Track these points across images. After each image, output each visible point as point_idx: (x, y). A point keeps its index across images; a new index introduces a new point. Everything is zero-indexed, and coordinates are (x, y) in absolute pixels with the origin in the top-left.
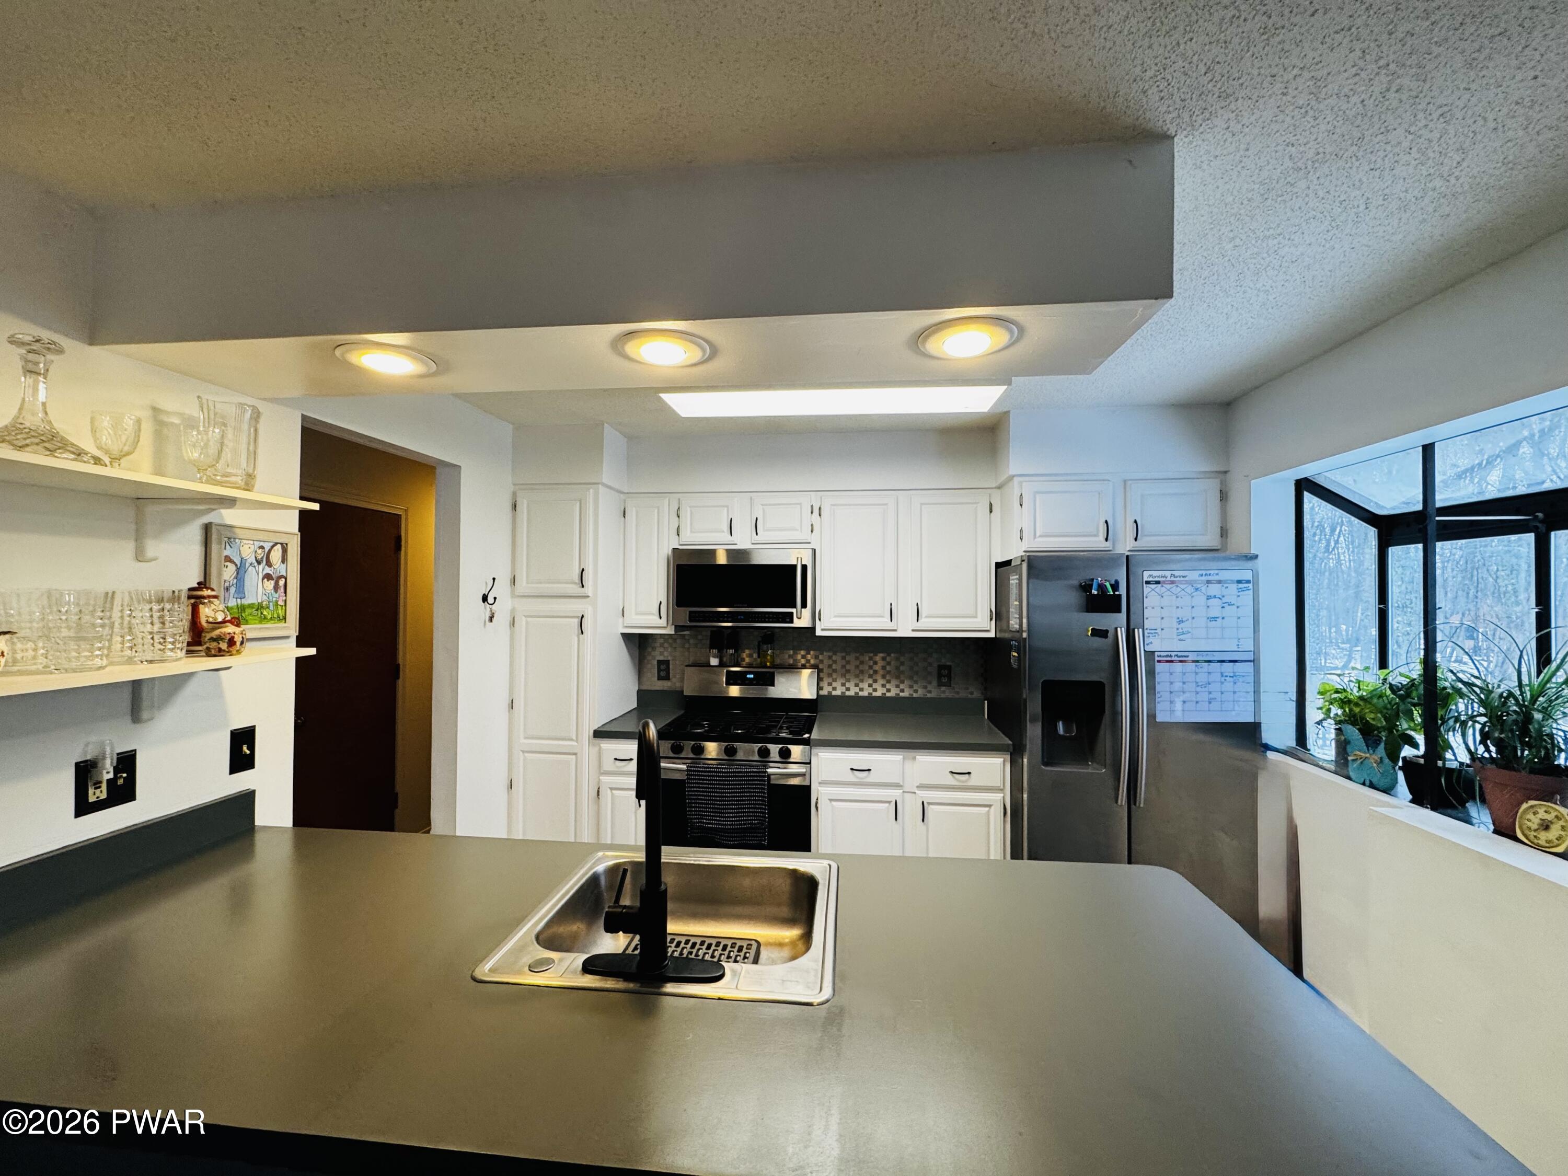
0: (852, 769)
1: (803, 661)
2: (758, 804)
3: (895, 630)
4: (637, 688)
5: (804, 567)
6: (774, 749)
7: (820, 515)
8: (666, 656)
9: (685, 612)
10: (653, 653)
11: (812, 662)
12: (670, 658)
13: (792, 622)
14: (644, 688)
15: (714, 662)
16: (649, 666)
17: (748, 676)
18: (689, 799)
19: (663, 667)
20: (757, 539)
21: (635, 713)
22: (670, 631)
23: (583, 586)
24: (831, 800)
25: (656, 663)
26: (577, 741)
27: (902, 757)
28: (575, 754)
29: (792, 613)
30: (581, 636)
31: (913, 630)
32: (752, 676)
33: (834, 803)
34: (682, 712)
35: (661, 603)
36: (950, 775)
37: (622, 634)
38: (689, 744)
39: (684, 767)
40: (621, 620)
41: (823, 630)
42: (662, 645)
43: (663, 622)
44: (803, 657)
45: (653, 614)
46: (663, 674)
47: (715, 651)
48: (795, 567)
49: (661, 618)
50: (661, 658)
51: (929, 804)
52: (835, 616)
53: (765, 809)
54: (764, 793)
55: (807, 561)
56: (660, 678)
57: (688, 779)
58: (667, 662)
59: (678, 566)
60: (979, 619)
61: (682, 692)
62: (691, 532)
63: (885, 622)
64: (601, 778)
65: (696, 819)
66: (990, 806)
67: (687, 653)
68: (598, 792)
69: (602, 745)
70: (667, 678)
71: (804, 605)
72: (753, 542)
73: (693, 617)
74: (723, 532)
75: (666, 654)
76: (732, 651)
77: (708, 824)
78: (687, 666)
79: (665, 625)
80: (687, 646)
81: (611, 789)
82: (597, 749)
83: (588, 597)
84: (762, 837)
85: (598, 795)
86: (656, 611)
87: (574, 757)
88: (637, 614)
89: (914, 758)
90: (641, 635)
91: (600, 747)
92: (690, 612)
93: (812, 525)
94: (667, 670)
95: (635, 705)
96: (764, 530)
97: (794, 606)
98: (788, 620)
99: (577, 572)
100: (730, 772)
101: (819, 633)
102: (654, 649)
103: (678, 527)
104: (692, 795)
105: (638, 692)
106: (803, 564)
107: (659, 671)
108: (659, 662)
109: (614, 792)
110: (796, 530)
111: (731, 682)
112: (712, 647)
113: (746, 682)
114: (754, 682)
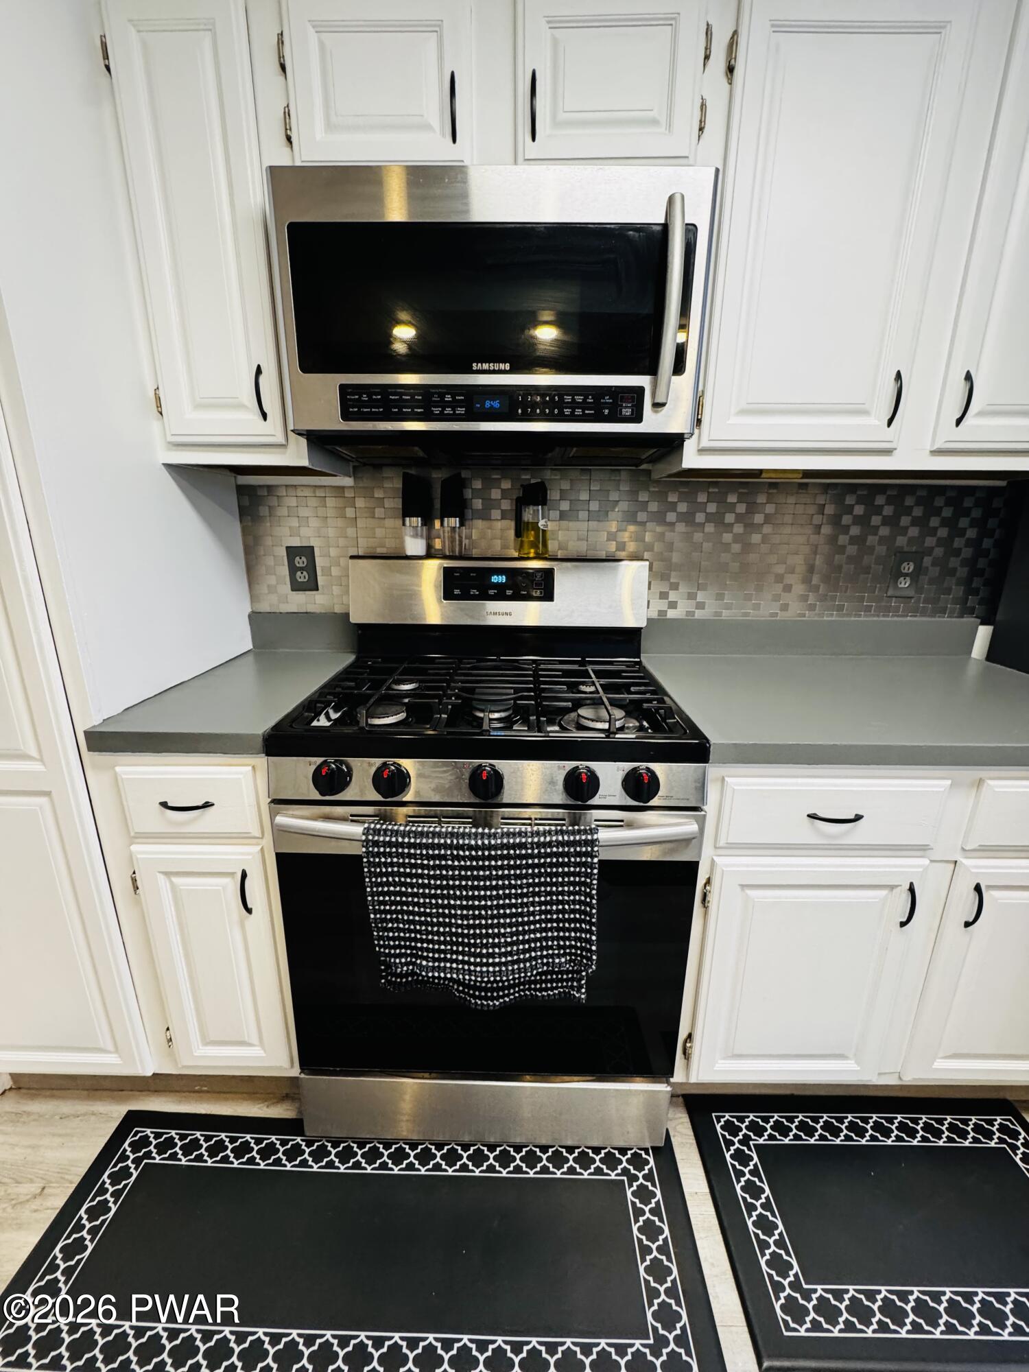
0: (813, 817)
2: (570, 921)
3: (888, 452)
4: (247, 609)
5: (691, 231)
6: (611, 775)
7: (730, 74)
8: (307, 535)
9: (328, 386)
10: (276, 532)
12: (313, 542)
13: (636, 420)
14: (264, 607)
15: (415, 546)
16: (269, 560)
17: (495, 579)
19: (301, 562)
20: (532, 149)
22: (298, 454)
24: (743, 887)
25: (283, 553)
26: (45, 760)
27: (949, 782)
28: (47, 795)
29: (640, 390)
31: (936, 451)
32: (502, 579)
33: (749, 892)
34: (351, 658)
35: (259, 371)
37: (170, 467)
38: (363, 769)
39: (357, 830)
40: (155, 425)
41: (702, 451)
42: (292, 510)
43: (272, 429)
45: (241, 406)
46: (302, 577)
47: (417, 521)
48: (660, 231)
49: (264, 416)
50: (296, 542)
51: (996, 887)
52: (743, 412)
56: (296, 587)
57: (368, 853)
58: (309, 552)
59: (293, 228)
61: (347, 615)
62: (330, 127)
63: (871, 428)
64: (134, 848)
65: (400, 956)
67: (351, 532)
68: (134, 880)
69: (118, 769)
70: (312, 585)
71: (679, 368)
72: (524, 158)
73: (352, 403)
74: (427, 127)
75: (302, 529)
76: (454, 522)
77: (433, 969)
78: (352, 557)
79: (280, 439)
80: (350, 512)
81: (168, 874)
82: (105, 777)
84: (572, 980)
85: (136, 888)
86: (247, 393)
87: (45, 801)
88: (198, 406)
89: (977, 787)
91: (116, 777)
92: (344, 389)
93: (703, 106)
94: (311, 568)
95: (248, 643)
96: (556, 123)
97: (652, 365)
98: (627, 412)
101: (691, 459)
102: (276, 521)
103: (287, 114)
104: (384, 903)
105: (249, 616)
106: (687, 222)
107: (293, 569)
108: (292, 552)
109: (175, 880)
110: (655, 122)
111: (457, 592)
112: (407, 512)
113: (491, 592)
114: (509, 592)
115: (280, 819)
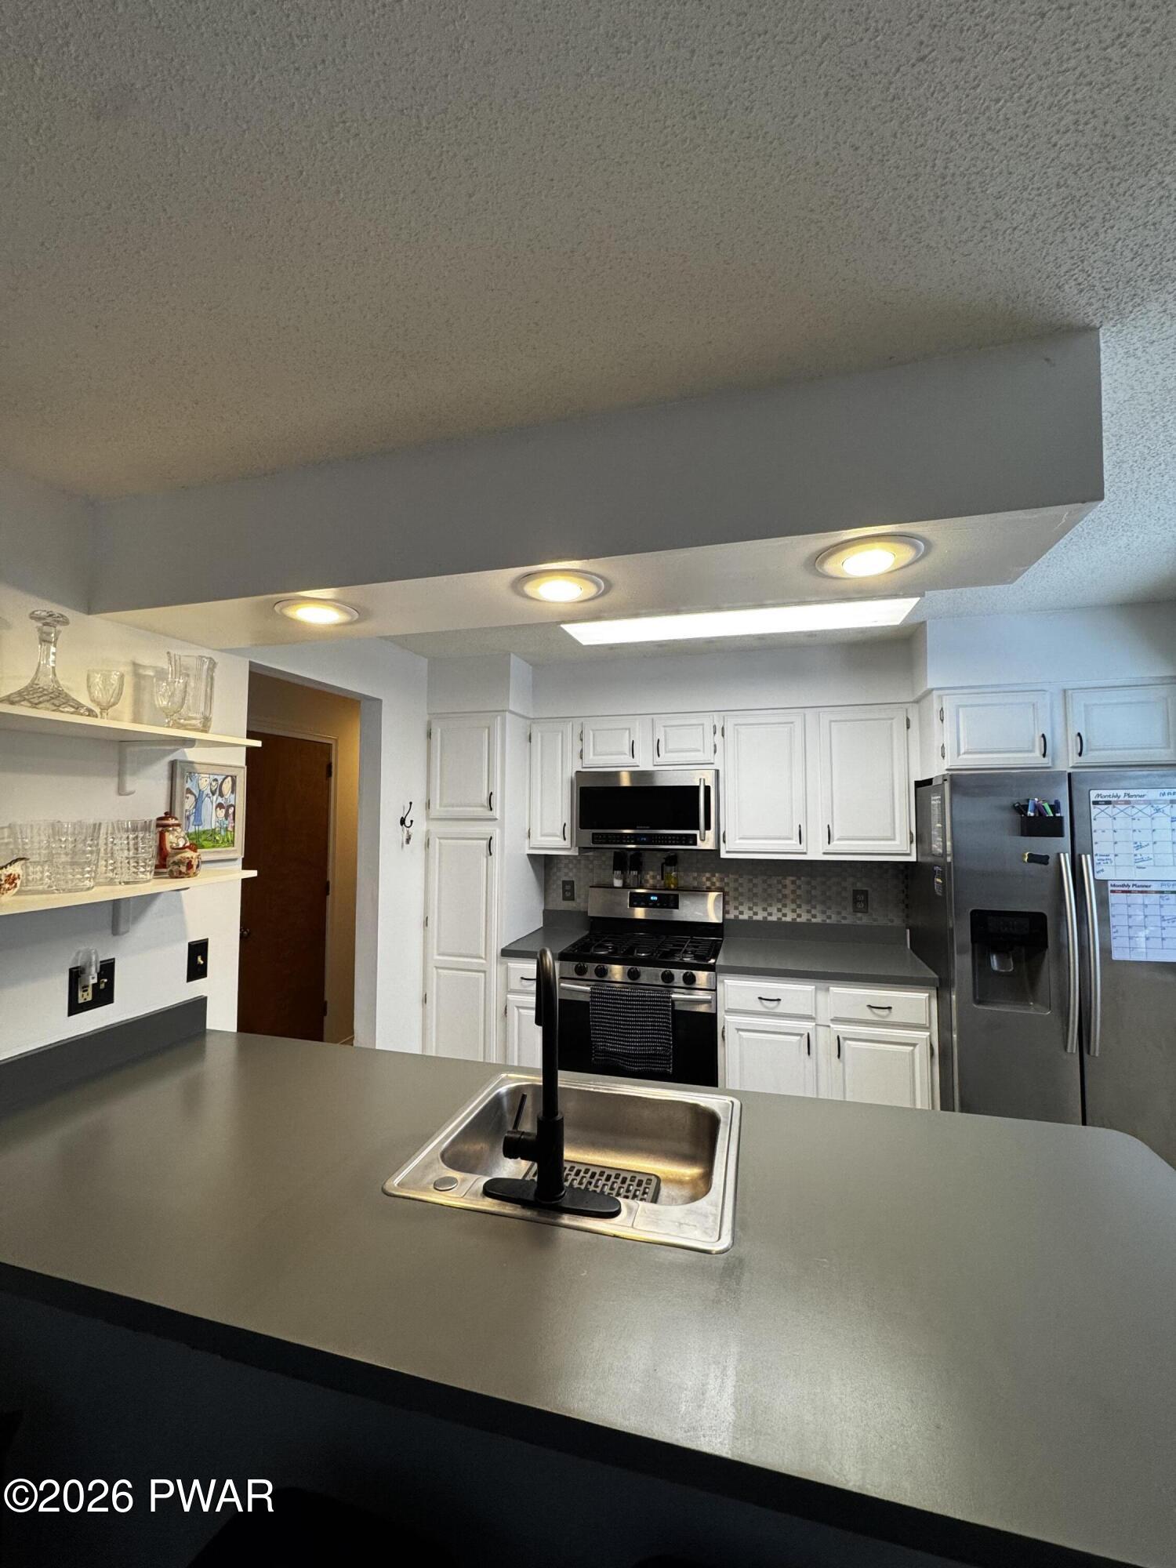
0: (760, 998)
1: (708, 884)
2: (662, 1030)
3: (805, 853)
4: (543, 908)
5: (707, 789)
6: (678, 974)
7: (723, 735)
8: (570, 876)
9: (588, 833)
10: (558, 874)
11: (718, 884)
12: (574, 879)
13: (695, 843)
14: (550, 907)
15: (618, 883)
16: (555, 886)
17: (652, 898)
18: (593, 1021)
19: (568, 887)
20: (658, 760)
21: (541, 931)
22: (574, 852)
23: (491, 809)
24: (738, 1030)
25: (561, 883)
26: (485, 959)
27: (814, 987)
28: (484, 972)
29: (695, 835)
30: (490, 857)
31: (824, 853)
32: (655, 898)
33: (741, 1033)
34: (587, 932)
35: (565, 825)
36: (867, 1009)
37: (528, 855)
38: (592, 967)
39: (588, 988)
40: (527, 841)
41: (728, 852)
42: (566, 866)
43: (567, 844)
44: (708, 879)
45: (557, 836)
46: (568, 894)
47: (619, 872)
48: (697, 788)
49: (565, 839)
50: (566, 879)
51: (845, 1039)
52: (740, 838)
53: (670, 1036)
54: (668, 1019)
55: (710, 782)
56: (565, 899)
57: (592, 1001)
58: (572, 883)
59: (582, 788)
60: (897, 842)
61: (587, 912)
62: (594, 755)
63: (793, 844)
64: (508, 996)
65: (600, 1042)
66: (914, 1045)
67: (591, 875)
68: (506, 1009)
69: (508, 964)
70: (572, 898)
71: (708, 827)
72: (655, 763)
73: (595, 838)
74: (625, 754)
75: (571, 874)
76: (635, 873)
77: (612, 1047)
78: (591, 887)
79: (569, 846)
80: (591, 866)
81: (518, 1007)
82: (504, 967)
83: (496, 819)
84: (667, 1064)
85: (506, 1013)
86: (559, 832)
87: (483, 975)
88: (542, 835)
89: (827, 990)
90: (546, 856)
91: (506, 965)
92: (593, 834)
93: (715, 746)
94: (572, 891)
95: (542, 926)
96: (666, 752)
97: (698, 828)
98: (691, 842)
99: (486, 796)
100: (633, 996)
101: (723, 855)
102: (559, 870)
103: (582, 751)
104: (595, 1018)
105: (544, 912)
106: (706, 785)
107: (564, 891)
108: (565, 883)
109: (521, 1010)
110: (699, 751)
111: (635, 903)
112: (615, 869)
113: (651, 904)
114: (658, 904)
115: (562, 985)
